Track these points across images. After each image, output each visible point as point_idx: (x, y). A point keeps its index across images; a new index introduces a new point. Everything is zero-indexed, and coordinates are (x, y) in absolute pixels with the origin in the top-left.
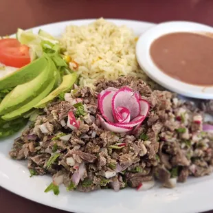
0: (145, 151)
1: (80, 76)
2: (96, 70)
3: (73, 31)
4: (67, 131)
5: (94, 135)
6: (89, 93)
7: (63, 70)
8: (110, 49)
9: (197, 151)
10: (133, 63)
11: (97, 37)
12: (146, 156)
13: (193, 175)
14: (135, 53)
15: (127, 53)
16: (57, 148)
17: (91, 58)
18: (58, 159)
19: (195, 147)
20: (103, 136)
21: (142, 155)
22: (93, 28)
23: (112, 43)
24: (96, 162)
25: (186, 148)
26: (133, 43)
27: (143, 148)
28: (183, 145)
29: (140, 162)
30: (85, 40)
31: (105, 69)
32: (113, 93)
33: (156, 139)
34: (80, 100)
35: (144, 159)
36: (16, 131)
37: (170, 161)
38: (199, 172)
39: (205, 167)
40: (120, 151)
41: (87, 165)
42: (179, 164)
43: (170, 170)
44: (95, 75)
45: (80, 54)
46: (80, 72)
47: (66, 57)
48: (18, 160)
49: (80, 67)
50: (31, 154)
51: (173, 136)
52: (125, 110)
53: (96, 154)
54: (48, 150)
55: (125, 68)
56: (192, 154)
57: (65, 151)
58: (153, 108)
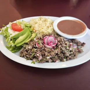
0: (57, 52)
1: (37, 34)
2: (42, 32)
3: (33, 20)
4: (36, 48)
5: (43, 49)
6: (40, 38)
7: (32, 32)
8: (45, 26)
9: (71, 52)
10: (52, 29)
11: (41, 22)
12: (57, 53)
13: (70, 59)
14: (53, 26)
15: (50, 27)
16: (34, 52)
17: (40, 28)
18: (34, 55)
19: (70, 51)
20: (45, 49)
21: (56, 53)
22: (39, 19)
23: (46, 24)
24: (44, 55)
25: (68, 51)
26: (52, 24)
27: (56, 51)
28: (67, 51)
29: (56, 55)
30: (37, 23)
31: (44, 31)
32: (47, 38)
33: (60, 49)
34: (38, 40)
35: (57, 54)
37: (64, 55)
38: (72, 58)
39: (73, 57)
40: (50, 52)
41: (42, 56)
42: (66, 56)
43: (64, 58)
44: (41, 33)
45: (37, 27)
47: (32, 28)
48: (22, 57)
49: (37, 31)
50: (26, 55)
51: (64, 48)
52: (51, 42)
53: (44, 53)
54: (31, 53)
55: (50, 31)
56: (70, 53)
57: (36, 53)
58: (59, 41)
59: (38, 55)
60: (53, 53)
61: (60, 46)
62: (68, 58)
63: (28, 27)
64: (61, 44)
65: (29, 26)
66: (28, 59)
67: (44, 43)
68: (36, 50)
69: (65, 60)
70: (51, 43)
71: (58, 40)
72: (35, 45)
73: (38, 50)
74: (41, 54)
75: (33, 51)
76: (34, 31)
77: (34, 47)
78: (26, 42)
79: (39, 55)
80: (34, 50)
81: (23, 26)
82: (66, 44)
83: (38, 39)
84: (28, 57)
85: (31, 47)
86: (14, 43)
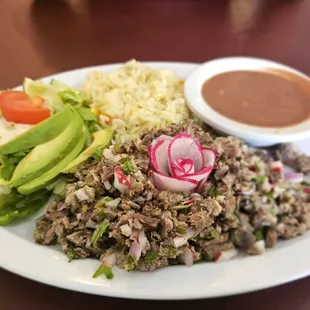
0: (220, 208)
1: (115, 132)
2: (137, 123)
3: (97, 78)
4: (115, 194)
5: (150, 195)
6: (134, 148)
7: (92, 125)
8: (151, 95)
9: (282, 206)
10: (182, 109)
11: (131, 82)
12: (222, 215)
13: (282, 238)
14: (183, 97)
15: (173, 99)
16: (104, 216)
17: (128, 108)
18: (109, 230)
19: (278, 201)
20: (162, 195)
21: (217, 214)
22: (123, 73)
23: (153, 89)
24: (160, 227)
25: (268, 202)
26: (179, 86)
27: (216, 205)
28: (265, 199)
29: (214, 225)
30: (116, 87)
31: (147, 119)
32: (167, 143)
33: (230, 193)
34: (125, 156)
35: (220, 220)
36: (37, 210)
37: (251, 222)
38: (289, 233)
39: (296, 225)
40: (186, 211)
41: (148, 234)
42: (264, 224)
43: (254, 233)
44: (135, 129)
45: (113, 105)
46: (114, 128)
47: (93, 110)
48: (48, 245)
49: (114, 121)
50: (66, 232)
51: (251, 187)
52: (185, 162)
53: (158, 217)
54: (90, 224)
55: (173, 115)
56: (277, 210)
57: (115, 219)
58: (220, 158)
59: (126, 230)
60: (203, 218)
61: (229, 180)
62: (273, 235)
63: (76, 103)
64: (233, 170)
65: (80, 100)
66: (75, 252)
67: (151, 166)
68: (114, 203)
69: (261, 244)
70: (187, 167)
71: (216, 152)
72: (111, 180)
73: (123, 205)
74: (140, 226)
75: (98, 209)
76: (103, 118)
77: (102, 193)
78: (63, 171)
79: (133, 229)
80: (104, 206)
81: (51, 102)
82: (253, 169)
83: (125, 151)
84: (77, 242)
85: (91, 191)
86: (10, 177)
